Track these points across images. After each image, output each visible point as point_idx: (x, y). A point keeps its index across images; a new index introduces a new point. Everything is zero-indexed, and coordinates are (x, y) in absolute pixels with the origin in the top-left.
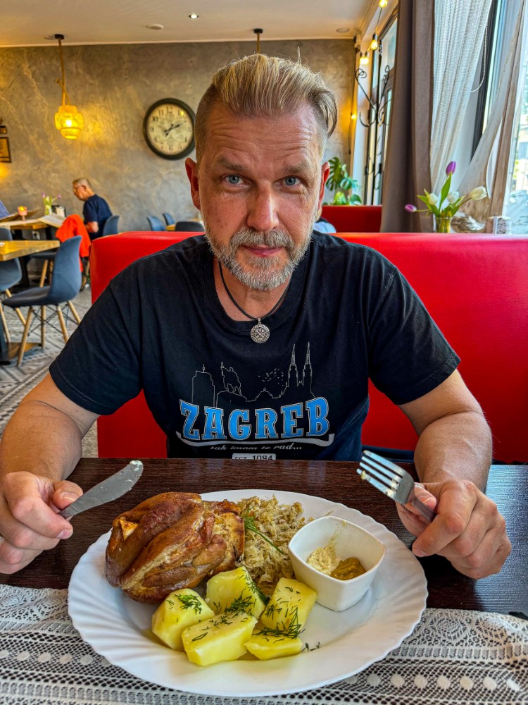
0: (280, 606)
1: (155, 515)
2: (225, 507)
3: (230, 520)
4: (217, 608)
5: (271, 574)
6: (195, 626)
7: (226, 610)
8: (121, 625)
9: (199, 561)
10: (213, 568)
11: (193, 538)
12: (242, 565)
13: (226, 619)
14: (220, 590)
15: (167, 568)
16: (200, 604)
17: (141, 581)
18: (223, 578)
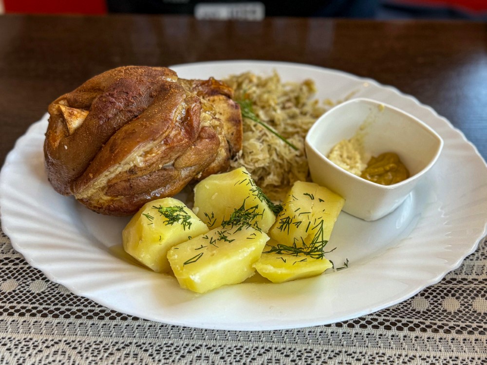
0: (300, 218)
1: (114, 100)
2: (213, 87)
3: (222, 106)
4: (210, 221)
5: (278, 175)
6: (185, 244)
7: (225, 223)
8: (80, 242)
9: (182, 162)
10: (201, 170)
11: (174, 133)
12: (240, 165)
13: (225, 234)
14: (214, 197)
15: (139, 174)
16: (190, 217)
17: (103, 189)
18: (217, 182)
